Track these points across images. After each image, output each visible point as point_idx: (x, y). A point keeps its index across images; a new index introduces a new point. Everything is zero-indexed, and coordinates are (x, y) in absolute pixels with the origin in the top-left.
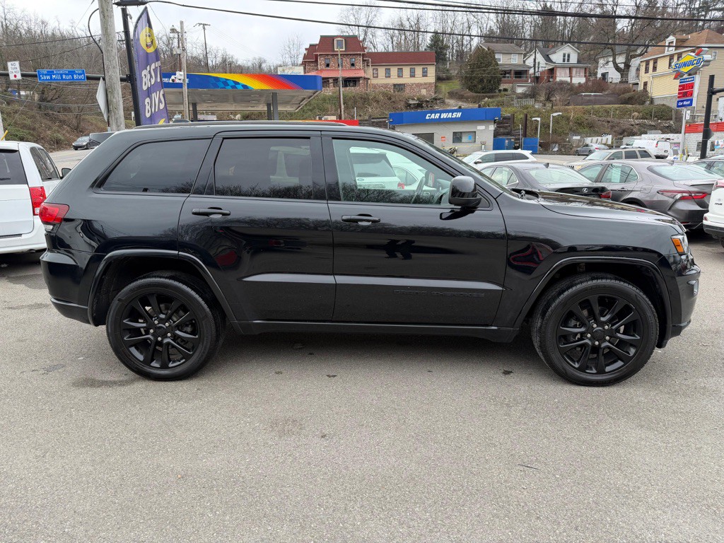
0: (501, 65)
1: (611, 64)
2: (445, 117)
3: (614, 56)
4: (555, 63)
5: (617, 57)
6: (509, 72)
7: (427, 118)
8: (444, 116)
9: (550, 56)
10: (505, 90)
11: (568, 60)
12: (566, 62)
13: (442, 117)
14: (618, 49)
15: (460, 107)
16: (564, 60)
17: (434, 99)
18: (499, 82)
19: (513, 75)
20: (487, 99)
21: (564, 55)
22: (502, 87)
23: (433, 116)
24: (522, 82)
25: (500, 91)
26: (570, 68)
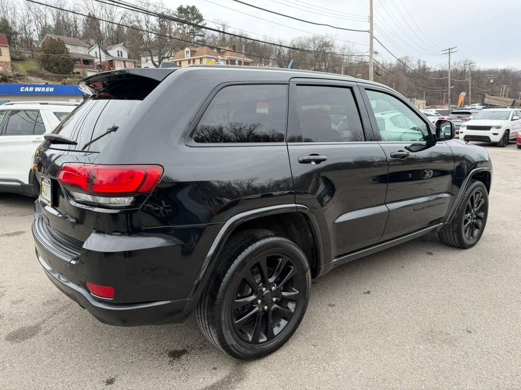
0: (72, 53)
1: (150, 62)
2: (39, 90)
3: (152, 56)
4: (112, 57)
5: (153, 57)
6: (79, 60)
7: (21, 90)
8: (37, 89)
9: (108, 51)
10: (78, 73)
11: (122, 56)
12: (120, 57)
13: (36, 90)
14: (153, 52)
15: (47, 84)
16: (118, 55)
17: (16, 75)
18: (73, 67)
19: (82, 62)
20: (69, 78)
21: (118, 52)
22: (75, 70)
23: (27, 89)
24: (90, 68)
25: (74, 73)
26: (124, 61)
